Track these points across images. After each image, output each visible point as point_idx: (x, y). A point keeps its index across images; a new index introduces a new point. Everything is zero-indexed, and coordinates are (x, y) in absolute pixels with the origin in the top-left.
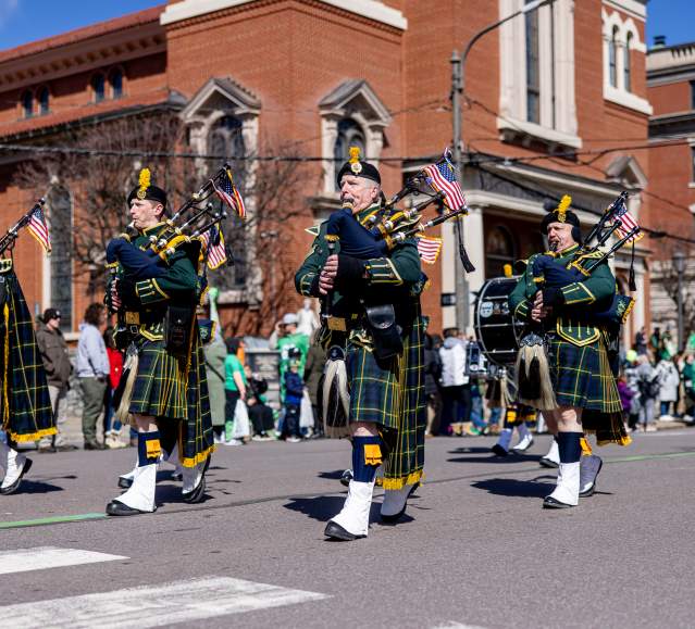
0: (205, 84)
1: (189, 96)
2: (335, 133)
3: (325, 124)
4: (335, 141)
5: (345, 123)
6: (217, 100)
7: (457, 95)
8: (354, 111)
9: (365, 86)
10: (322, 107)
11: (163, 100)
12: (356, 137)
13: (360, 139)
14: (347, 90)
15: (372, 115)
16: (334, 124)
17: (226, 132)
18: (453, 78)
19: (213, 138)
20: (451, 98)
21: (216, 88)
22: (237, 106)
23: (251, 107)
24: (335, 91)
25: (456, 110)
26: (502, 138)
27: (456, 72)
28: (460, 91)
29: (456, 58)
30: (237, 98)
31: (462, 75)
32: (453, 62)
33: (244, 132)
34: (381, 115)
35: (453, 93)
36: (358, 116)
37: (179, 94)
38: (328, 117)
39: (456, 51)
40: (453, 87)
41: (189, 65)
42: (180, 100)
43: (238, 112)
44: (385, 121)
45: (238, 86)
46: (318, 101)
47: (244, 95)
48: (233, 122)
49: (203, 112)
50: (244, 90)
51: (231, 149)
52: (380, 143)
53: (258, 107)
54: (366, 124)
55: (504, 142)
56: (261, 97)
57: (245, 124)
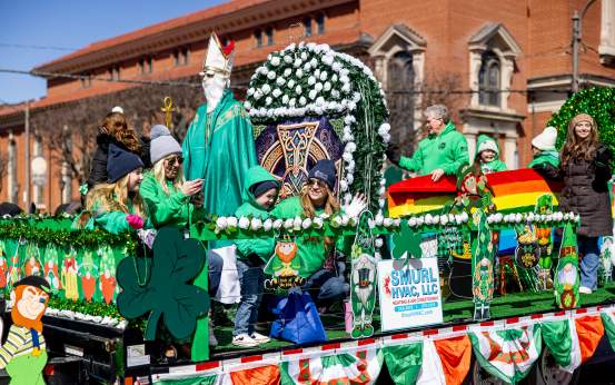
0: (388, 28)
1: (375, 37)
2: (480, 62)
3: (472, 56)
4: (479, 68)
5: (487, 55)
6: (395, 40)
7: (576, 44)
8: (493, 46)
9: (502, 28)
10: (470, 44)
11: (356, 39)
12: (494, 65)
13: (497, 65)
14: (489, 31)
15: (506, 48)
16: (478, 56)
17: (400, 62)
18: (574, 31)
19: (392, 67)
20: (572, 46)
21: (395, 31)
22: (409, 44)
23: (420, 45)
24: (480, 32)
25: (575, 54)
26: (602, 61)
27: (575, 26)
28: (579, 40)
29: (576, 16)
30: (410, 38)
31: (580, 29)
32: (574, 20)
33: (414, 63)
34: (512, 48)
35: (573, 42)
36: (497, 50)
37: (368, 35)
38: (474, 51)
39: (576, 12)
40: (574, 38)
41: (375, 15)
42: (368, 39)
43: (410, 48)
44: (515, 51)
45: (410, 30)
46: (468, 39)
47: (415, 37)
48: (407, 55)
49: (385, 48)
50: (414, 33)
51: (405, 75)
52: (512, 69)
53: (425, 45)
54: (501, 54)
55: (603, 65)
56: (426, 38)
57: (415, 57)
